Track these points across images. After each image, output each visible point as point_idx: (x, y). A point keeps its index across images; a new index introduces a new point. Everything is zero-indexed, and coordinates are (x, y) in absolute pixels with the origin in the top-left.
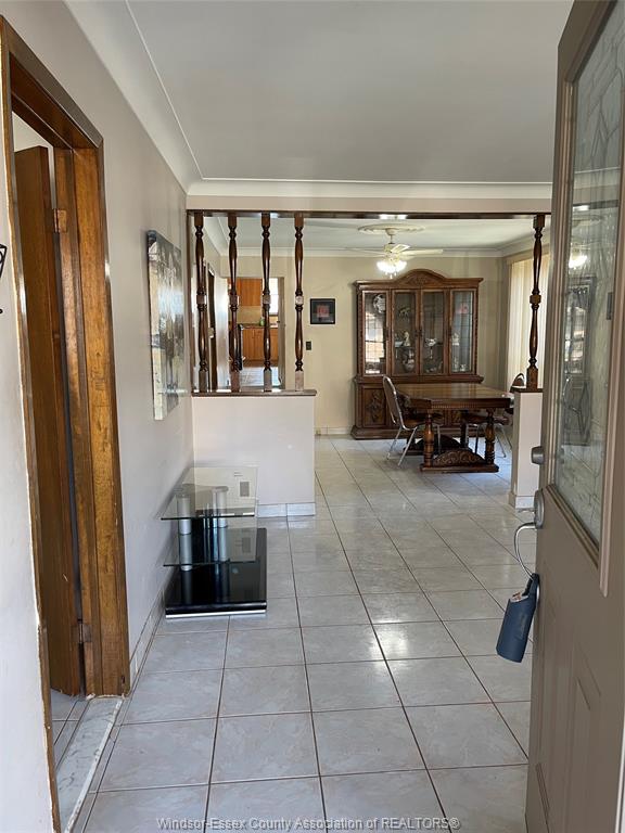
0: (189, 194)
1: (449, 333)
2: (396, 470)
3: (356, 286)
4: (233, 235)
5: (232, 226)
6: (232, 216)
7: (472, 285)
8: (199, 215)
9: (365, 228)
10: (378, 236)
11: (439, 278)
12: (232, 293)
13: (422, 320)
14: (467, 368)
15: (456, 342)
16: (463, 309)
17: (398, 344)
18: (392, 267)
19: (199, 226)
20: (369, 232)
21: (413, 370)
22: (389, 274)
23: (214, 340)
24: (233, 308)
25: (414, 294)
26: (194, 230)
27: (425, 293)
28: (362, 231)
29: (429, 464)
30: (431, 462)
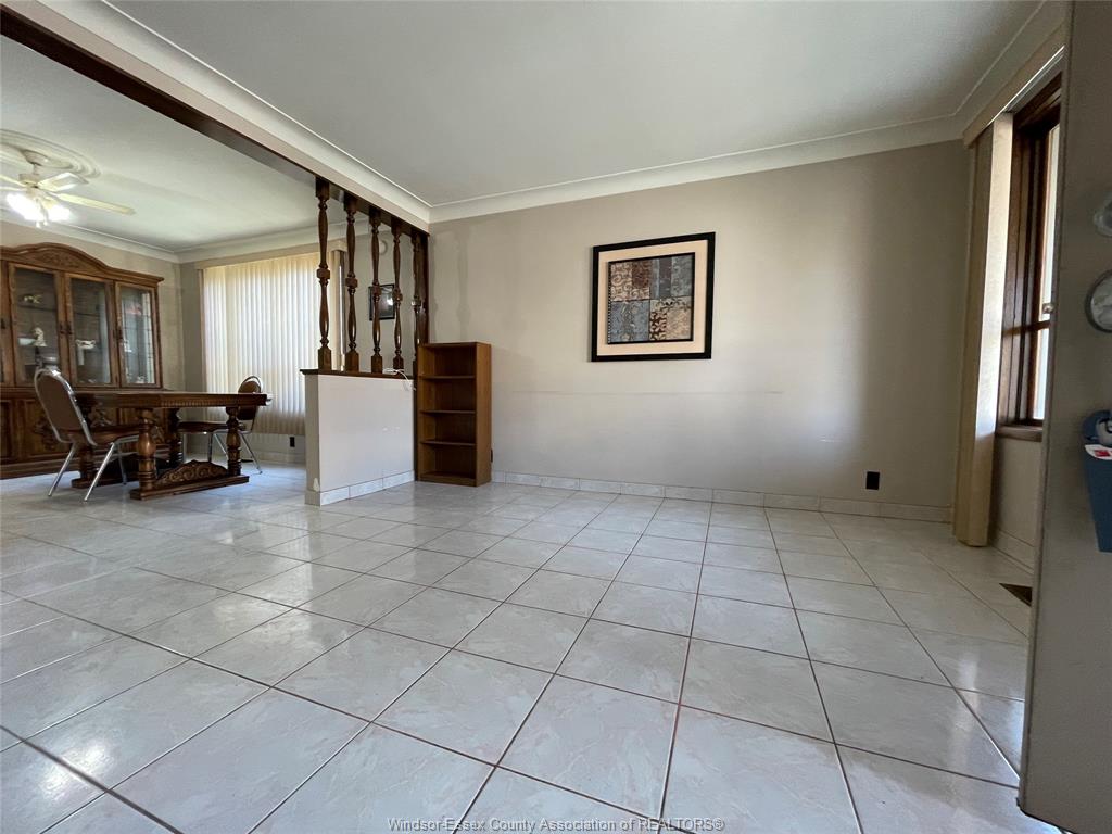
1: (118, 335)
7: (147, 283)
13: (70, 313)
15: (128, 348)
17: (25, 341)
25: (52, 276)
27: (73, 278)
29: (149, 486)
30: (153, 483)
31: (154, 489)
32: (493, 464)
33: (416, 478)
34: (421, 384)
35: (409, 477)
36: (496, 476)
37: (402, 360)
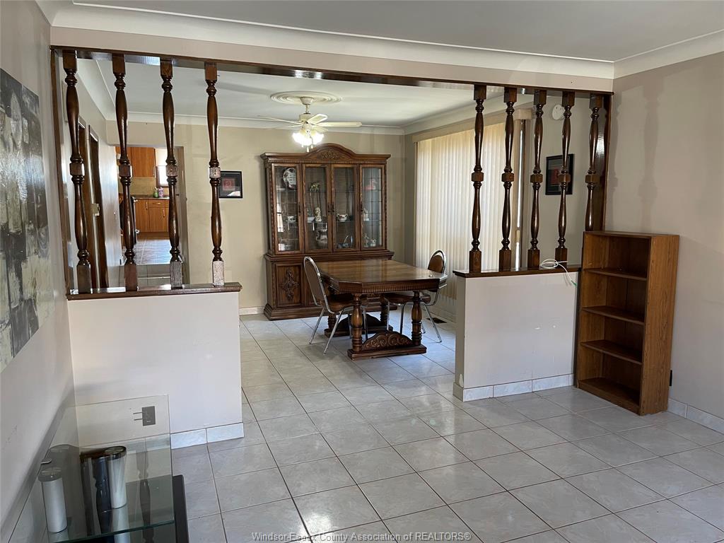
0: (53, 24)
1: (360, 208)
2: (322, 358)
3: (264, 159)
4: (120, 84)
5: (119, 73)
6: (119, 60)
7: (380, 161)
8: (69, 55)
9: (278, 95)
10: (292, 105)
11: (349, 153)
12: (123, 163)
13: (334, 196)
14: (377, 243)
15: (366, 218)
16: (372, 186)
17: (310, 219)
18: (307, 139)
19: (71, 70)
20: (282, 100)
21: (327, 246)
22: (306, 147)
23: (100, 219)
24: (124, 180)
25: (324, 168)
26: (63, 75)
27: (335, 168)
28: (275, 99)
29: (358, 349)
30: (360, 347)
31: (361, 352)
32: (672, 389)
33: (575, 384)
34: (586, 278)
35: (566, 381)
36: (675, 406)
37: (565, 250)
